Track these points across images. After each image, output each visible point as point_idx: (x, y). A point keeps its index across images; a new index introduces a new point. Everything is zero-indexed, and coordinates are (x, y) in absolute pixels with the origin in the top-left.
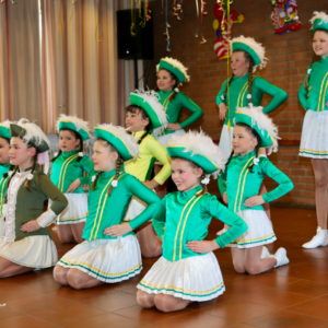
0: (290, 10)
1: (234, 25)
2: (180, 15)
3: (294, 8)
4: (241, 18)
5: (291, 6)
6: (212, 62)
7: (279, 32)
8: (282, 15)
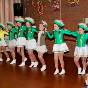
0: (57, 5)
1: (43, 8)
2: (29, 6)
3: (58, 5)
4: (45, 6)
5: (57, 4)
6: (38, 17)
7: (54, 11)
8: (55, 6)
